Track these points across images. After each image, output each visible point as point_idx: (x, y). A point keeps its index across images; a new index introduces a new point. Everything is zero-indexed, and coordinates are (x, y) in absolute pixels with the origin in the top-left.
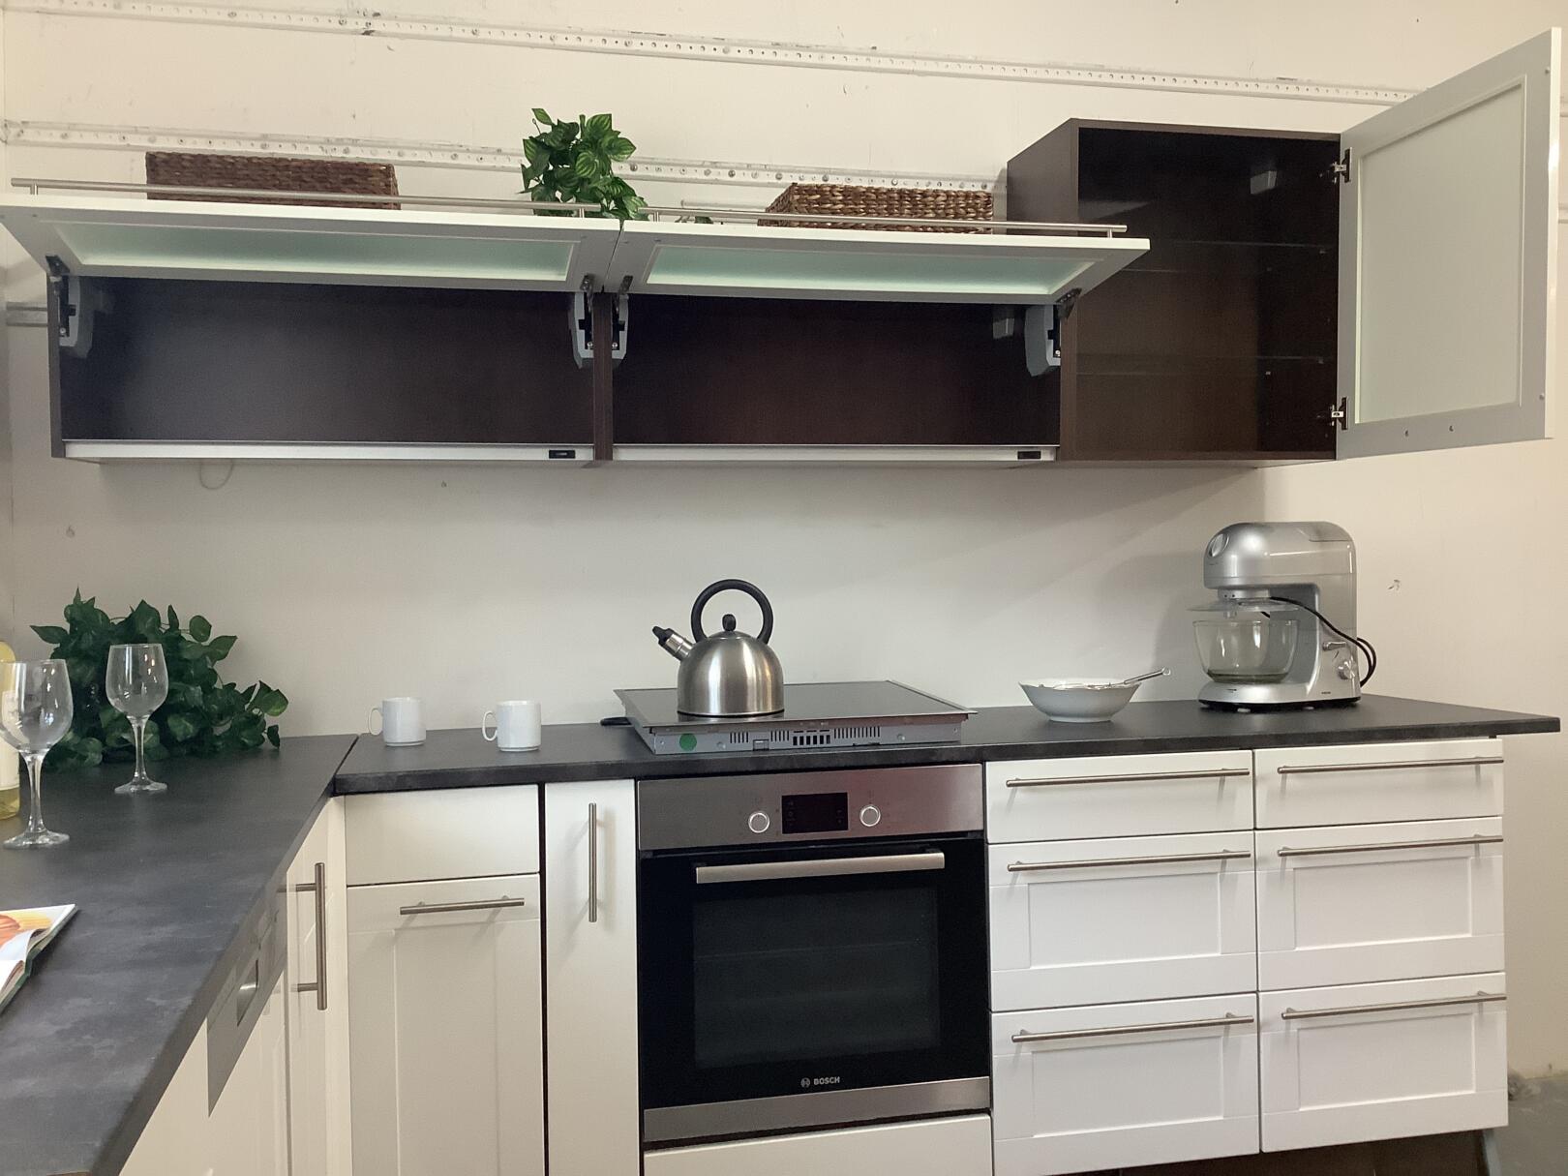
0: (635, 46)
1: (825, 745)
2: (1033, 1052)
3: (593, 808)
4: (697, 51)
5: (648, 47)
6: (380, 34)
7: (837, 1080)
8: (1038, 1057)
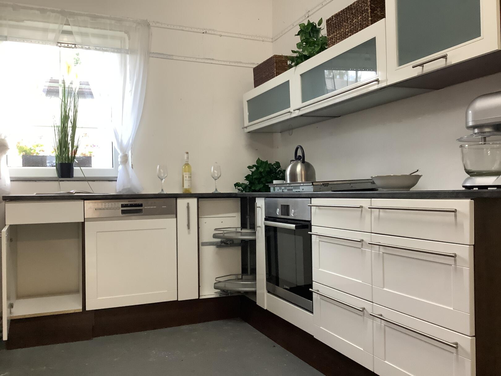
1: (292, 191)
2: (321, 299)
3: (256, 203)
7: (289, 288)
8: (322, 301)
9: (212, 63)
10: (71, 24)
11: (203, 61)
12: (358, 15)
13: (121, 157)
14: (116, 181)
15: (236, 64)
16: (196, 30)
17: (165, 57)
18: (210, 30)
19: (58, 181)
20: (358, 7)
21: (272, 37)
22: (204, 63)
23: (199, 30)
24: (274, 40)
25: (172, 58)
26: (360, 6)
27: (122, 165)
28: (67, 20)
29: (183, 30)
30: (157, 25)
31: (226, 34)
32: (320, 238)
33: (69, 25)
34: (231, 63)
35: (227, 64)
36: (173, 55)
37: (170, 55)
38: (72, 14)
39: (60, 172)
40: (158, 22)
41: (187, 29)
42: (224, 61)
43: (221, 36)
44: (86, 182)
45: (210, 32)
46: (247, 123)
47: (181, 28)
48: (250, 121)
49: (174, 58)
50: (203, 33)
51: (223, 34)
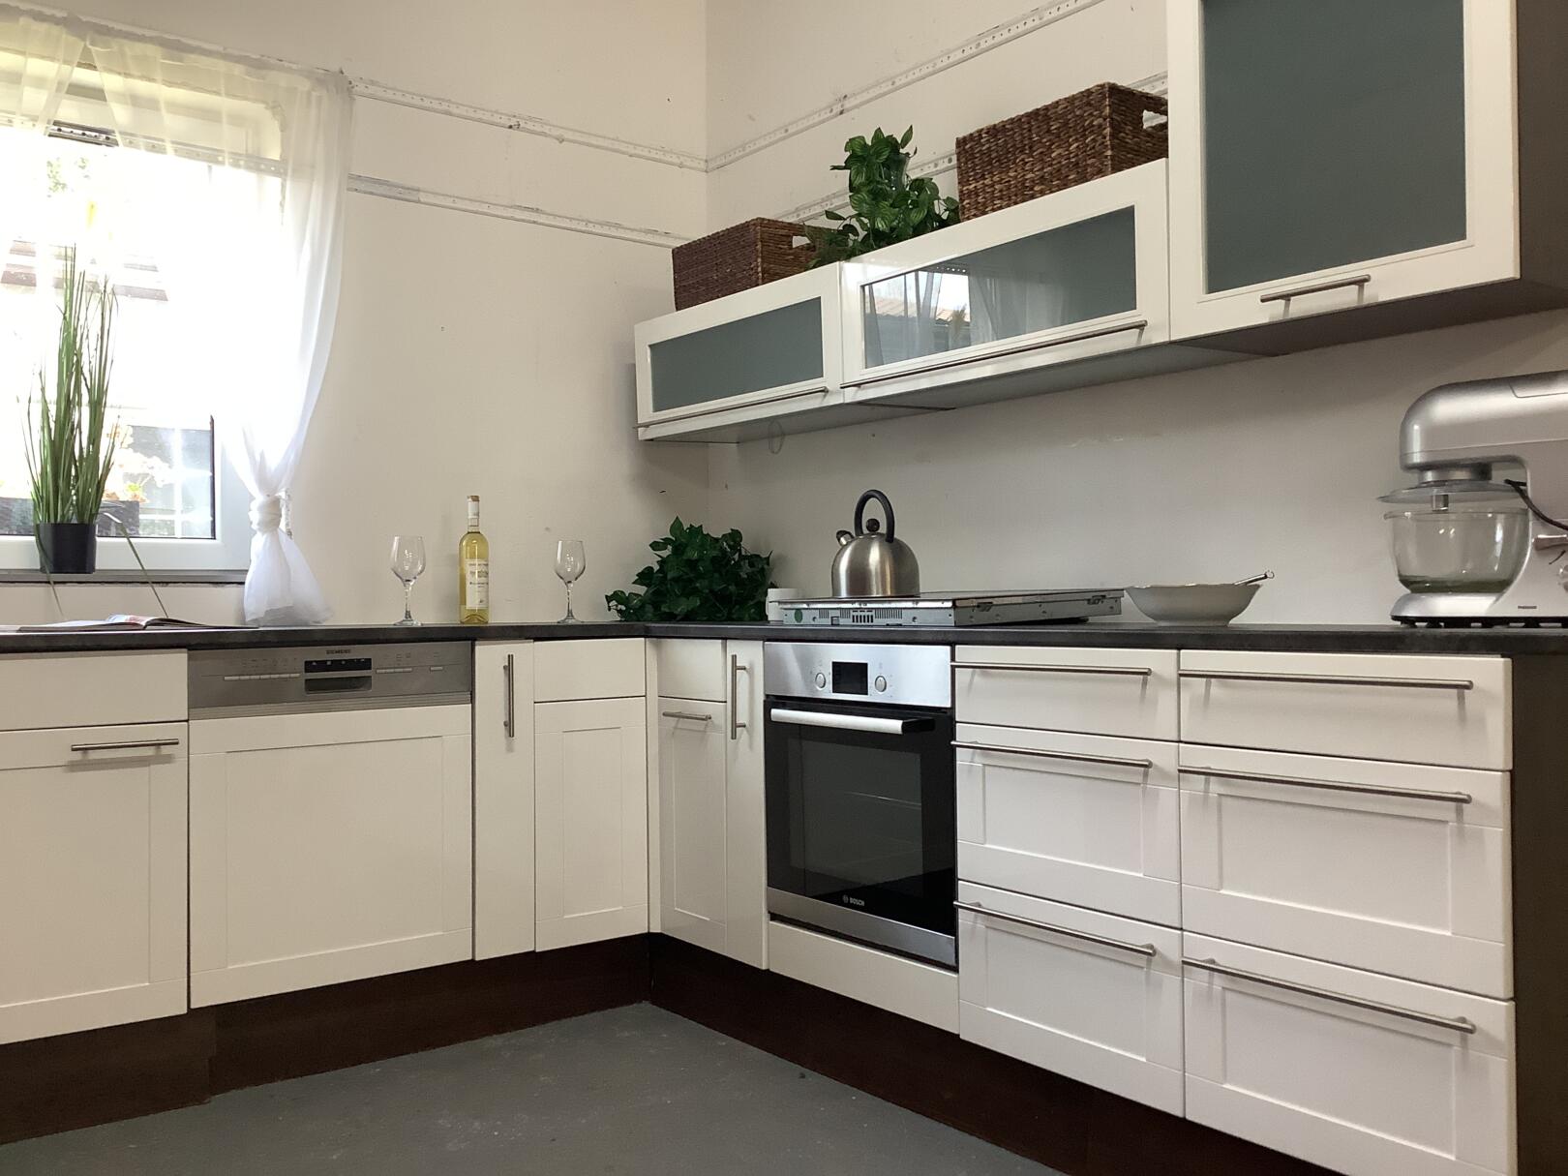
0: (983, 46)
1: (870, 624)
2: (987, 927)
3: (734, 658)
4: (1022, 28)
5: (991, 42)
6: (848, 110)
7: (863, 903)
8: (991, 933)
9: (534, 222)
10: (97, 64)
11: (509, 213)
12: (1071, 137)
13: (261, 508)
14: (243, 583)
15: (605, 230)
16: (487, 117)
17: (394, 192)
18: (530, 119)
19: (49, 582)
20: (1069, 117)
21: (705, 158)
22: (512, 218)
23: (496, 119)
24: (712, 165)
25: (416, 199)
26: (1078, 113)
27: (264, 533)
28: (86, 51)
29: (451, 114)
30: (372, 90)
31: (578, 137)
32: (987, 756)
33: (93, 67)
34: (591, 225)
35: (579, 228)
36: (418, 190)
37: (408, 189)
38: (104, 32)
39: (50, 553)
40: (372, 83)
41: (462, 111)
42: (571, 219)
43: (563, 140)
44: (147, 589)
45: (530, 126)
46: (646, 411)
47: (445, 106)
48: (657, 409)
49: (423, 197)
50: (511, 127)
51: (568, 135)
